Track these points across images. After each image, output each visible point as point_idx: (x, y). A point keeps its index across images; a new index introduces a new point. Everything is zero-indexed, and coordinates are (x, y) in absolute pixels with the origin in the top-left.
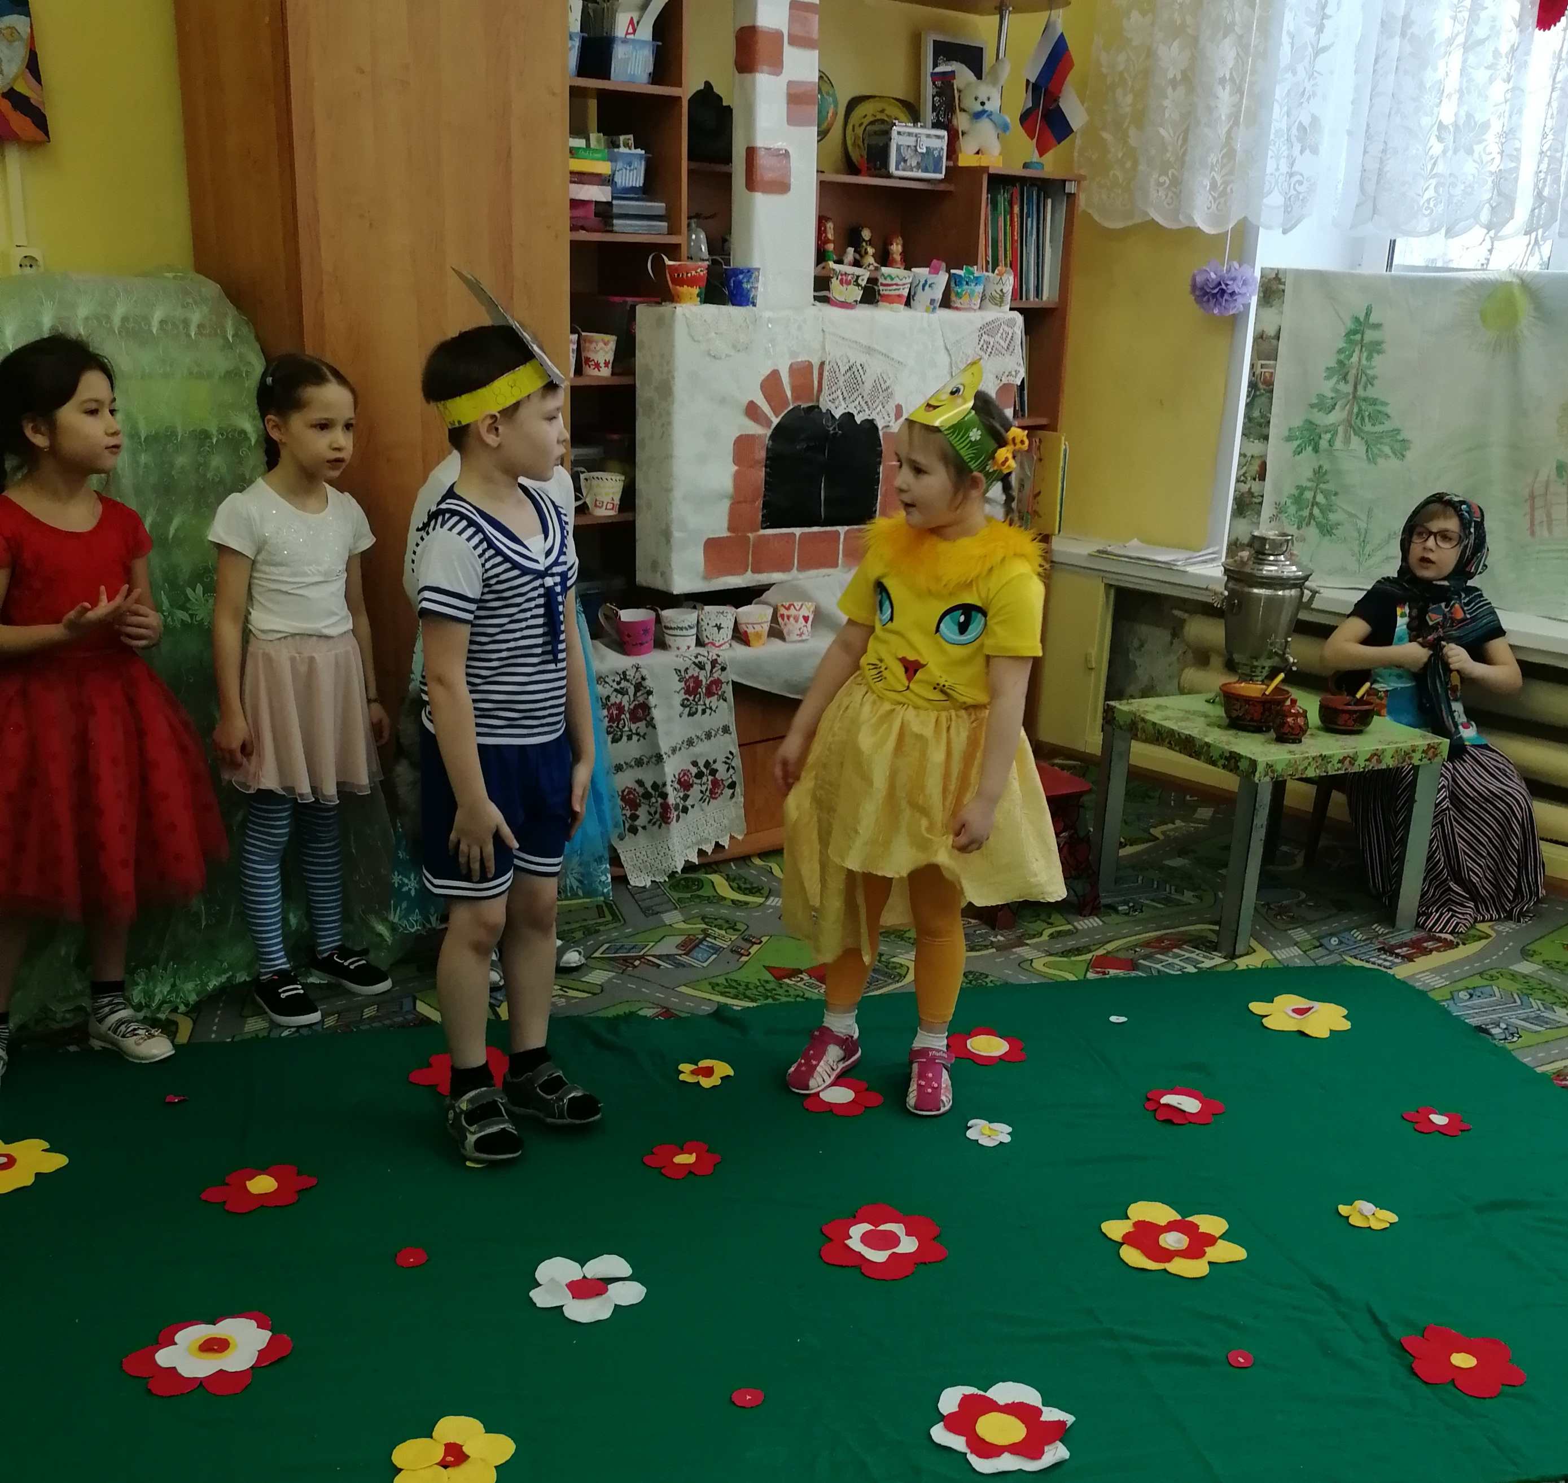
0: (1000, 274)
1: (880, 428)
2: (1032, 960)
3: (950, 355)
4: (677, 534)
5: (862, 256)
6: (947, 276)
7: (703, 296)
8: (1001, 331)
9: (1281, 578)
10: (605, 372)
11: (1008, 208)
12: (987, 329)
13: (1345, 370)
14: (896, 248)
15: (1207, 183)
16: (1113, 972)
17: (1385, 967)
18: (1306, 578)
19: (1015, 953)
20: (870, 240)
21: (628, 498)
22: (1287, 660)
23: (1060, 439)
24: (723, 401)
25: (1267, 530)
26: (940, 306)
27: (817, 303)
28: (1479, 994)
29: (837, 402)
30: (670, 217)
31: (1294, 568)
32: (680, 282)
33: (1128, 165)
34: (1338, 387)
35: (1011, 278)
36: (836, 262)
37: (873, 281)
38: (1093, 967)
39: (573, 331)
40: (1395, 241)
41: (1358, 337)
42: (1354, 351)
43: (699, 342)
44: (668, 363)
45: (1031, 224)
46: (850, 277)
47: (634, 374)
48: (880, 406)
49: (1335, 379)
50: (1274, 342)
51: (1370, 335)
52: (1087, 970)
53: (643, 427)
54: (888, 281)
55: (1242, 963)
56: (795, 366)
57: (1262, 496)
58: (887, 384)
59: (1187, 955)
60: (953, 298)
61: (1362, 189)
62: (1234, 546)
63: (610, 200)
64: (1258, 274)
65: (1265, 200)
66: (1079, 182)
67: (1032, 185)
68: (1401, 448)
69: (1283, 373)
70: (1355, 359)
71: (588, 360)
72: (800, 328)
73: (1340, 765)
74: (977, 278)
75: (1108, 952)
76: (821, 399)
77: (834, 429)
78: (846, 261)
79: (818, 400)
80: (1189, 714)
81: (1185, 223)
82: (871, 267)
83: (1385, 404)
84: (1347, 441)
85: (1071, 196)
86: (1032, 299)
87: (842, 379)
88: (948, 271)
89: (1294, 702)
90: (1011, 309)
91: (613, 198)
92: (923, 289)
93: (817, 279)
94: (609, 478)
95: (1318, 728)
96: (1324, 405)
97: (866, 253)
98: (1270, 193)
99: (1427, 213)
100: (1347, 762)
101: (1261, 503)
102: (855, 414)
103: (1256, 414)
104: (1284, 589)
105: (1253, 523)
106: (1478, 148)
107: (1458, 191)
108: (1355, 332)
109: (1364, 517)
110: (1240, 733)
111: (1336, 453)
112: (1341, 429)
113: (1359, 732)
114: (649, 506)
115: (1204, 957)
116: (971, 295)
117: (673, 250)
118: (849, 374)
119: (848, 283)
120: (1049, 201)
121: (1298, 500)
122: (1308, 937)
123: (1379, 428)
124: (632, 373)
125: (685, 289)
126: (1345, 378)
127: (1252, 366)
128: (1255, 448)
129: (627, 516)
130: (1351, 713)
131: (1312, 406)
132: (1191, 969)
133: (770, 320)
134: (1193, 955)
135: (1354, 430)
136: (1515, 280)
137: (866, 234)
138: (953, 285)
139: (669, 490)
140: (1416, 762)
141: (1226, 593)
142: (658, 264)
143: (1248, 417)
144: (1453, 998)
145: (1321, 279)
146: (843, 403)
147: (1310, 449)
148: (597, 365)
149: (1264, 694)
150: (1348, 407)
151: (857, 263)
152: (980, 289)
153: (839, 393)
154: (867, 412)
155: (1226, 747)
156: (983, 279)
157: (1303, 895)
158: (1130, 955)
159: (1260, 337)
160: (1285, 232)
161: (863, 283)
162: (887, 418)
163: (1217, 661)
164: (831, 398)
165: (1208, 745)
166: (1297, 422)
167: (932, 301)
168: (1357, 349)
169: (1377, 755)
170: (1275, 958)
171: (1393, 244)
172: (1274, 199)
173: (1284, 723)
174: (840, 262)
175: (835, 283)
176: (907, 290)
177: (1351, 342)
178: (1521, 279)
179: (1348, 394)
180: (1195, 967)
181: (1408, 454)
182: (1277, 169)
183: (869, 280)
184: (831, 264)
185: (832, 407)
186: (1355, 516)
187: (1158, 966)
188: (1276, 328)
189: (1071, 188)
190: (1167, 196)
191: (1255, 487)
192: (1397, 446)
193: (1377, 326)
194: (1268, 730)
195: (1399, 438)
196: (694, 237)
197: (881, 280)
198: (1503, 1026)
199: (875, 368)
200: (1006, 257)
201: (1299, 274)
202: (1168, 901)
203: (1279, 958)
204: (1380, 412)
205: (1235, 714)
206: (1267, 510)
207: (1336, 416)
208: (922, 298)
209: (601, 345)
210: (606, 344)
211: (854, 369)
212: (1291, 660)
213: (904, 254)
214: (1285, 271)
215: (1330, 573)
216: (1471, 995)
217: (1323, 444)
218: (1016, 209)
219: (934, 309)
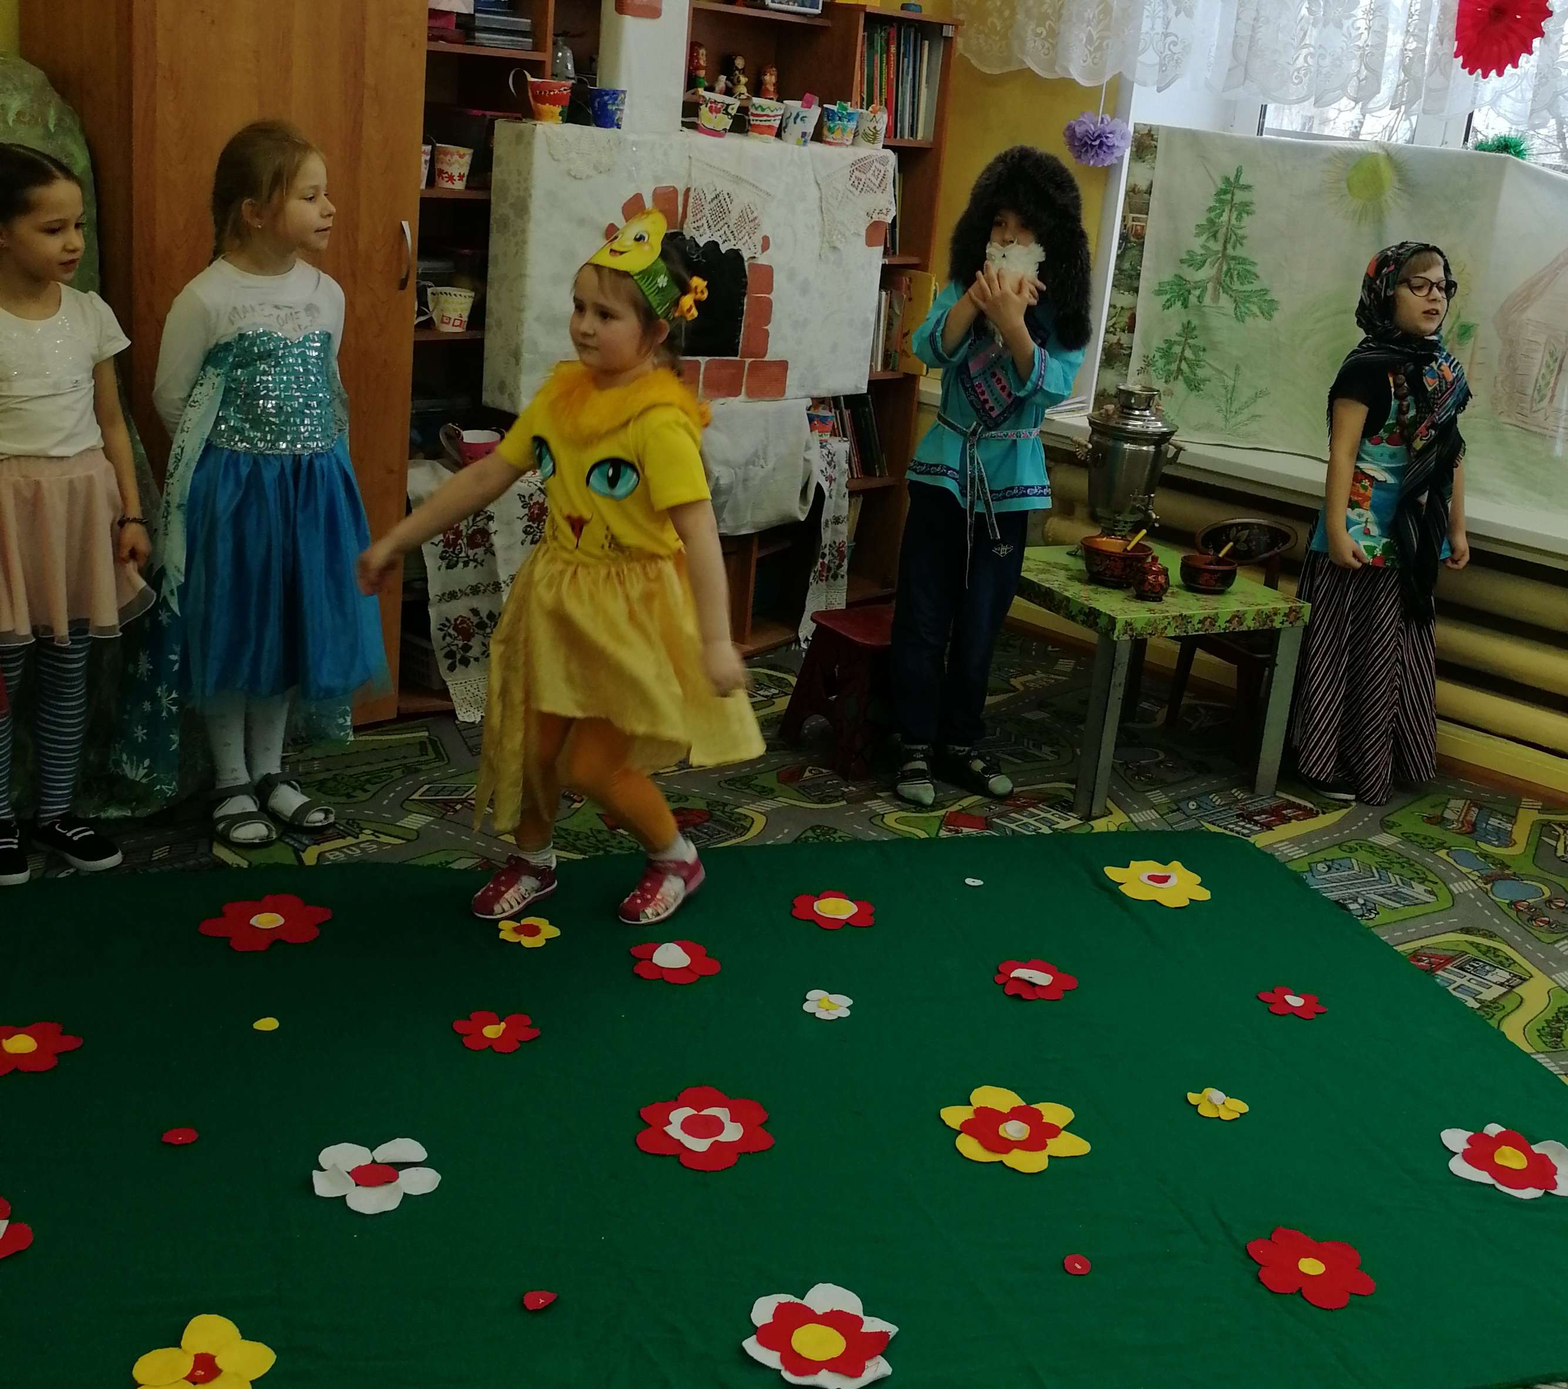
0: (874, 112)
1: (746, 259)
2: (883, 815)
3: (820, 189)
4: (526, 357)
5: (734, 84)
6: (819, 110)
7: (566, 115)
8: (873, 168)
9: (1146, 433)
10: (459, 185)
11: (885, 48)
12: (859, 166)
13: (1215, 229)
14: (770, 79)
15: (1083, 36)
16: (966, 830)
17: (1243, 835)
18: (1172, 433)
19: (866, 807)
20: (743, 69)
21: (478, 315)
22: (1150, 516)
23: (930, 280)
24: (582, 222)
25: (1133, 384)
26: (812, 139)
27: (684, 129)
28: (1338, 867)
29: (702, 230)
30: (535, 34)
31: (1160, 424)
32: (541, 99)
33: (1007, 13)
34: (1208, 245)
35: (885, 116)
36: (706, 89)
37: (743, 110)
38: (946, 825)
39: (426, 142)
40: (1266, 106)
41: (1228, 197)
42: (1224, 211)
43: (558, 160)
44: (526, 180)
45: (907, 63)
46: (719, 106)
47: (489, 189)
48: (747, 237)
49: (1204, 237)
50: (1146, 196)
51: (1240, 196)
52: (940, 828)
53: (497, 244)
54: (759, 112)
55: (1100, 825)
56: (658, 192)
57: (1131, 348)
58: (755, 214)
59: (1043, 815)
60: (825, 132)
61: (1235, 55)
62: (1101, 398)
63: (472, 13)
64: (1131, 129)
65: (1139, 58)
66: (957, 27)
67: (910, 26)
68: (1269, 308)
69: (1154, 228)
70: (1225, 218)
71: (441, 172)
72: (665, 154)
73: (1200, 626)
74: (849, 114)
75: (964, 809)
76: (685, 226)
77: (698, 257)
78: (717, 89)
79: (682, 228)
80: (1051, 566)
81: (1060, 73)
82: (742, 97)
83: (1254, 264)
84: (1216, 298)
85: (949, 40)
86: (906, 137)
87: (707, 207)
88: (821, 105)
89: (1155, 559)
90: (884, 147)
91: (476, 11)
92: (795, 123)
93: (685, 104)
94: (458, 293)
95: (1178, 586)
96: (1193, 262)
97: (739, 82)
98: (1144, 51)
99: (1296, 81)
100: (1207, 623)
101: (1130, 355)
102: (720, 243)
103: (1126, 266)
104: (1148, 445)
105: (1121, 374)
106: (1347, 23)
107: (1327, 61)
108: (1225, 192)
109: (1232, 374)
110: (1101, 589)
111: (1206, 310)
112: (1210, 286)
113: (1221, 592)
114: (499, 324)
115: (1060, 817)
116: (844, 130)
117: (537, 68)
118: (715, 202)
119: (718, 111)
120: (926, 43)
121: (1166, 354)
122: (1165, 800)
123: (1248, 287)
124: (486, 186)
125: (547, 107)
126: (1214, 236)
127: (1124, 218)
128: (1125, 299)
129: (475, 334)
130: (1215, 572)
131: (1182, 261)
132: (1046, 830)
133: (634, 143)
134: (1049, 816)
135: (1223, 287)
136: (1381, 152)
137: (740, 63)
138: (825, 119)
139: (521, 310)
140: (1277, 625)
141: (1090, 446)
142: (520, 80)
143: (1117, 267)
144: (1311, 871)
145: (1192, 138)
146: (708, 231)
147: (1179, 304)
148: (451, 178)
149: (1125, 550)
150: (1217, 265)
151: (729, 92)
152: (852, 125)
153: (704, 221)
154: (733, 242)
155: (1086, 602)
156: (856, 117)
157: (1162, 756)
158: (984, 812)
159: (1132, 191)
160: (1159, 90)
161: (733, 112)
162: (752, 248)
163: (1081, 511)
164: (695, 225)
165: (1067, 599)
166: (1167, 276)
167: (804, 134)
168: (1227, 210)
169: (1238, 617)
170: (1132, 821)
171: (1264, 109)
172: (1149, 58)
173: (1144, 581)
174: (711, 89)
175: (704, 110)
176: (778, 122)
177: (1222, 202)
178: (1386, 151)
179: (1217, 252)
180: (1049, 827)
181: (1276, 314)
182: (1153, 28)
183: (740, 109)
184: (701, 91)
185: (696, 234)
186: (1222, 372)
187: (1013, 826)
188: (1148, 183)
189: (948, 31)
190: (1043, 46)
191: (1124, 338)
192: (1265, 306)
193: (1247, 188)
194: (1128, 587)
195: (1268, 298)
196: (560, 54)
197: (752, 110)
198: (1361, 901)
199: (742, 198)
200: (881, 95)
201: (1171, 131)
202: (1024, 756)
203: (1136, 821)
204: (1248, 271)
205: (1095, 569)
206: (1135, 363)
207: (1205, 273)
208: (794, 130)
209: (456, 157)
210: (461, 156)
211: (721, 198)
212: (1154, 516)
213: (778, 85)
214: (1158, 128)
215: (1197, 429)
216: (1330, 868)
217: (1193, 299)
218: (893, 49)
219: (805, 142)
